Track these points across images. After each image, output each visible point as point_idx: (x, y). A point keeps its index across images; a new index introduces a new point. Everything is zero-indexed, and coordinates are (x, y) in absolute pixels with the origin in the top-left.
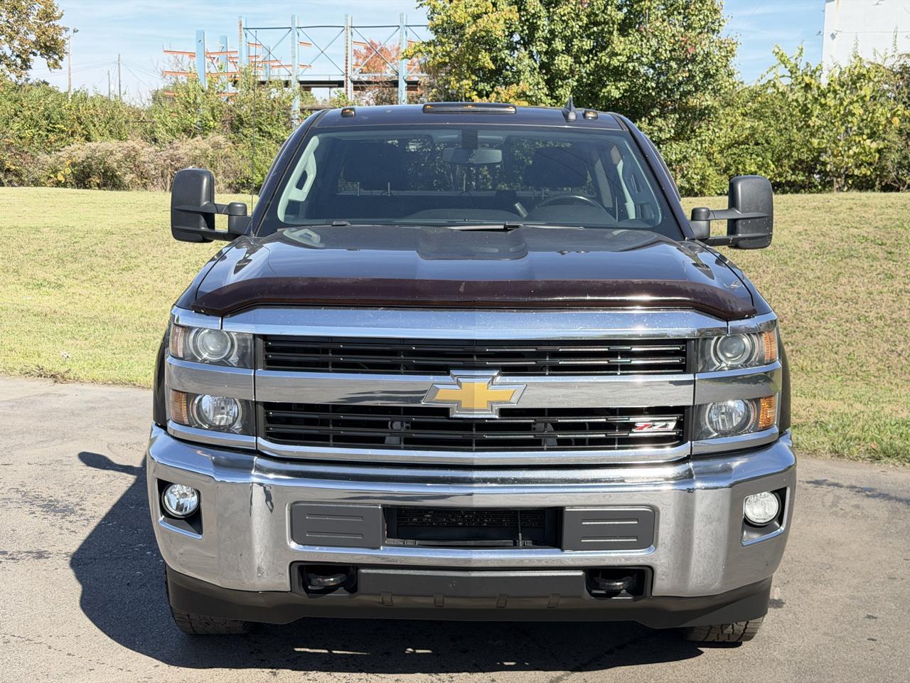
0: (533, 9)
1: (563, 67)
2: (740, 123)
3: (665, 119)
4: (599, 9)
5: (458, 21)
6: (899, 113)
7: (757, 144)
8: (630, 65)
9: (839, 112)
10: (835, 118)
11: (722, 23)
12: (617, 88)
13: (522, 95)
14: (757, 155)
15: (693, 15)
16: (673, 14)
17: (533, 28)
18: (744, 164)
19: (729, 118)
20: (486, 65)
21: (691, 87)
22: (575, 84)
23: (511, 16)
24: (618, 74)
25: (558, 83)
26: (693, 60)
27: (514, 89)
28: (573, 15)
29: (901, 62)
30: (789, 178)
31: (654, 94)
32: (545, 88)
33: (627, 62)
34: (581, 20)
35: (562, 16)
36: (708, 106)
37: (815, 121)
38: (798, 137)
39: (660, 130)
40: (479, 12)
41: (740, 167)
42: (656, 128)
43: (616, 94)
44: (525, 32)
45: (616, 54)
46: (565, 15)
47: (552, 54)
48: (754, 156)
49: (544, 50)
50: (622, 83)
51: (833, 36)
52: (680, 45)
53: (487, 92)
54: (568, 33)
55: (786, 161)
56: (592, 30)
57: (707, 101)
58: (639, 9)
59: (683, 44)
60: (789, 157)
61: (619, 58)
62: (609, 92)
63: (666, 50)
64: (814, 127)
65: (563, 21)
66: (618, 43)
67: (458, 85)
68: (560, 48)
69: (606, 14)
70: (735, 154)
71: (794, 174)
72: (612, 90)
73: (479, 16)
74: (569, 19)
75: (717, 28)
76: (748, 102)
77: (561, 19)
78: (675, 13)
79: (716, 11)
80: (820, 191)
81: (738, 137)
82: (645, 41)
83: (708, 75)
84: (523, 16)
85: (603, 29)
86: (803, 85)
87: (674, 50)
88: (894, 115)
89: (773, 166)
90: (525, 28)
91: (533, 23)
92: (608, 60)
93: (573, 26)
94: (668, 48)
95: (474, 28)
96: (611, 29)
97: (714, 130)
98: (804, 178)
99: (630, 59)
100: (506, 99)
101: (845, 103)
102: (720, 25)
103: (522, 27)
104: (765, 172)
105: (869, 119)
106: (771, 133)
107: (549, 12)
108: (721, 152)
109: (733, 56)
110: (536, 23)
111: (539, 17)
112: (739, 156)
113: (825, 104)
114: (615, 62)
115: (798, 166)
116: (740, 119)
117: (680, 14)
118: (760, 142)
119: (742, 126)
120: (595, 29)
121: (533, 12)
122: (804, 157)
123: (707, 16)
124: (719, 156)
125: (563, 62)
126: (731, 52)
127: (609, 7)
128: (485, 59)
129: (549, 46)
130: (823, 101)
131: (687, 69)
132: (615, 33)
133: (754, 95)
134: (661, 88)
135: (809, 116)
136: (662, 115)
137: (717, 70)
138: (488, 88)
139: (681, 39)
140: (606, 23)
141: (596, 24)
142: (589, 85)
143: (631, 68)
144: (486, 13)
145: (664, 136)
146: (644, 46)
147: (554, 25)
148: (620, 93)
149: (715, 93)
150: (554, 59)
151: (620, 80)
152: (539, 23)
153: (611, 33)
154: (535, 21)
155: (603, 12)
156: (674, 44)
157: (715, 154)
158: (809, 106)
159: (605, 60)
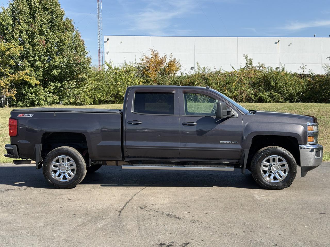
0: (28, 47)
1: (39, 65)
2: (94, 83)
3: (72, 81)
4: (49, 47)
5: (2, 50)
6: (141, 81)
7: (99, 89)
8: (60, 65)
9: (125, 81)
10: (125, 82)
11: (87, 53)
12: (57, 72)
13: (26, 74)
14: (100, 92)
15: (78, 50)
16: (72, 50)
17: (28, 52)
18: (96, 95)
19: (90, 81)
20: (12, 64)
21: (79, 72)
22: (42, 70)
23: (21, 49)
24: (56, 67)
25: (37, 70)
26: (80, 64)
27: (24, 72)
28: (41, 49)
29: (138, 65)
30: (110, 99)
31: (68, 74)
32: (34, 72)
33: (59, 64)
34: (44, 51)
35: (38, 49)
36: (85, 78)
37: (119, 83)
38: (112, 87)
39: (72, 85)
40: (10, 47)
41: (95, 96)
42: (70, 84)
43: (56, 74)
44: (25, 54)
45: (56, 62)
46: (39, 49)
47: (35, 61)
48: (99, 93)
49: (32, 60)
50: (58, 71)
51: (107, 53)
52: (76, 60)
53: (12, 72)
54: (40, 55)
55: (109, 94)
56: (47, 54)
57: (84, 76)
58: (62, 48)
59: (77, 59)
60: (110, 93)
61: (57, 63)
62: (54, 73)
63: (72, 61)
64: (119, 85)
65: (38, 51)
66: (56, 58)
67: (3, 70)
68: (38, 59)
69: (51, 49)
70: (93, 92)
71: (111, 98)
72: (55, 73)
73: (10, 49)
74: (40, 50)
75: (85, 54)
76: (95, 76)
77: (38, 50)
78: (72, 49)
79: (84, 49)
80: (119, 103)
81: (94, 87)
82: (65, 58)
83: (84, 68)
84: (25, 49)
85: (51, 54)
86: (115, 73)
87: (74, 61)
88: (140, 81)
89: (105, 96)
90: (25, 52)
91: (28, 51)
92: (53, 63)
93: (41, 53)
94: (72, 60)
95: (8, 52)
96: (53, 54)
97: (87, 85)
98: (114, 99)
99: (60, 63)
100: (22, 75)
101: (127, 78)
102: (86, 54)
103: (24, 52)
104: (103, 98)
105: (133, 82)
106: (104, 86)
107: (33, 48)
108: (89, 91)
109: (91, 63)
110: (29, 51)
111: (30, 49)
112: (95, 93)
113: (121, 78)
114: (56, 64)
115: (112, 95)
116: (94, 81)
117: (73, 49)
118: (100, 88)
119: (94, 84)
120: (48, 54)
121: (28, 48)
122: (114, 93)
123: (82, 51)
124: (89, 93)
125: (39, 64)
126: (90, 62)
127: (52, 47)
128: (12, 62)
129: (34, 59)
130: (120, 77)
131: (78, 67)
132: (55, 55)
133: (97, 75)
134: (70, 72)
135: (118, 81)
136: (70, 80)
137: (87, 67)
138: (12, 71)
139: (76, 57)
140: (52, 52)
141: (49, 52)
142: (47, 71)
143: (61, 66)
144: (12, 48)
145: (72, 87)
146: (64, 59)
147: (35, 52)
148: (58, 73)
149: (86, 73)
150: (35, 63)
151: (57, 70)
152: (30, 51)
153: (54, 55)
154: (29, 50)
155: (50, 48)
156: (74, 59)
157: (87, 92)
158: (117, 79)
159: (52, 63)
